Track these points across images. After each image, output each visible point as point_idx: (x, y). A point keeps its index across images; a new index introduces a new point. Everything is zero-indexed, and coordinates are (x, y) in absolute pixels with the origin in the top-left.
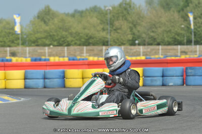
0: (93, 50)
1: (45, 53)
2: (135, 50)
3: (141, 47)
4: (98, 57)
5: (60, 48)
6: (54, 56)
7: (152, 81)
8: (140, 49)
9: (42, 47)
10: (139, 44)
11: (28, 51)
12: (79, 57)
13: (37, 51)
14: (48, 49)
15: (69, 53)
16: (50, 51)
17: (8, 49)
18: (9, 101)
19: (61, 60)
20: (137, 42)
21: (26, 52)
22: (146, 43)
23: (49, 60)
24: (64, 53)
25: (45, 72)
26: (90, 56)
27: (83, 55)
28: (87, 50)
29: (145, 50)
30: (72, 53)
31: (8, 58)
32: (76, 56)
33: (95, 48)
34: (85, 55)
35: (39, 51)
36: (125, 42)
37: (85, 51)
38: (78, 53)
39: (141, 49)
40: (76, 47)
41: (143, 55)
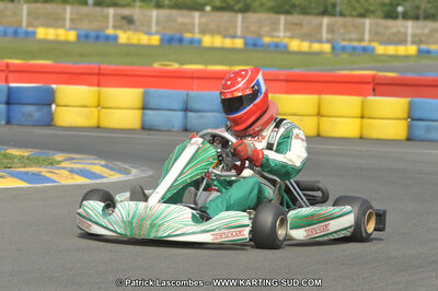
0: (300, 25)
1: (193, 24)
2: (394, 30)
3: (410, 24)
4: (312, 42)
5: (226, 16)
6: (212, 33)
7: (428, 129)
8: (406, 28)
9: (186, 12)
10: (405, 16)
11: (154, 20)
12: (267, 40)
13: (174, 21)
14: (200, 17)
15: (246, 28)
16: (204, 20)
17: (111, 11)
18: (102, 177)
19: (228, 43)
20: (400, 9)
21: (150, 22)
22: (422, 14)
23: (200, 41)
24: (236, 27)
25: (187, 95)
26: (292, 37)
27: (276, 34)
28: (286, 23)
29: (418, 31)
30: (252, 28)
31: (110, 31)
32: (260, 37)
33: (305, 19)
34: (281, 34)
35: (180, 20)
36: (372, 8)
37: (282, 26)
38: (267, 29)
39: (410, 27)
40: (263, 16)
41: (413, 43)
